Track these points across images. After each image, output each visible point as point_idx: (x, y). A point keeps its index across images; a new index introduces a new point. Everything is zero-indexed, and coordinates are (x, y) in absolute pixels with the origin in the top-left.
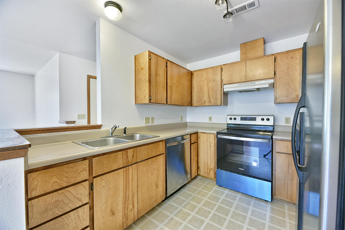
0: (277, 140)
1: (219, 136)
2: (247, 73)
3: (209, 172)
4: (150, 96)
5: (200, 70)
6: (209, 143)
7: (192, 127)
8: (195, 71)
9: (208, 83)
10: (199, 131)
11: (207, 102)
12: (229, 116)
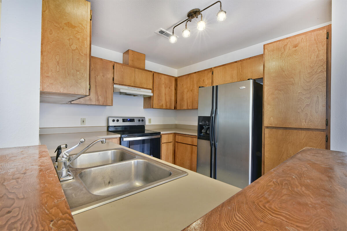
2: (136, 80)
11: (94, 101)
12: (111, 118)
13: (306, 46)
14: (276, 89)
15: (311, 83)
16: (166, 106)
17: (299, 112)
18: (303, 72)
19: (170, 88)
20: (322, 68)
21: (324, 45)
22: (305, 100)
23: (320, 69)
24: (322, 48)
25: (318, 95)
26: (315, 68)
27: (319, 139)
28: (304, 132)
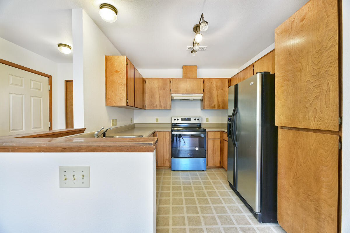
1: (173, 133)
2: (188, 87)
3: (165, 162)
4: (127, 99)
5: (152, 78)
6: (164, 139)
8: (147, 78)
9: (159, 91)
10: (156, 130)
11: (158, 106)
12: (173, 118)
13: (314, 16)
14: (285, 80)
15: (320, 65)
16: (219, 106)
17: (307, 107)
18: (311, 52)
19: (222, 89)
20: (333, 40)
21: (335, 6)
22: (313, 91)
23: (330, 43)
24: (332, 10)
25: (329, 81)
26: (324, 42)
27: (330, 145)
28: (313, 135)
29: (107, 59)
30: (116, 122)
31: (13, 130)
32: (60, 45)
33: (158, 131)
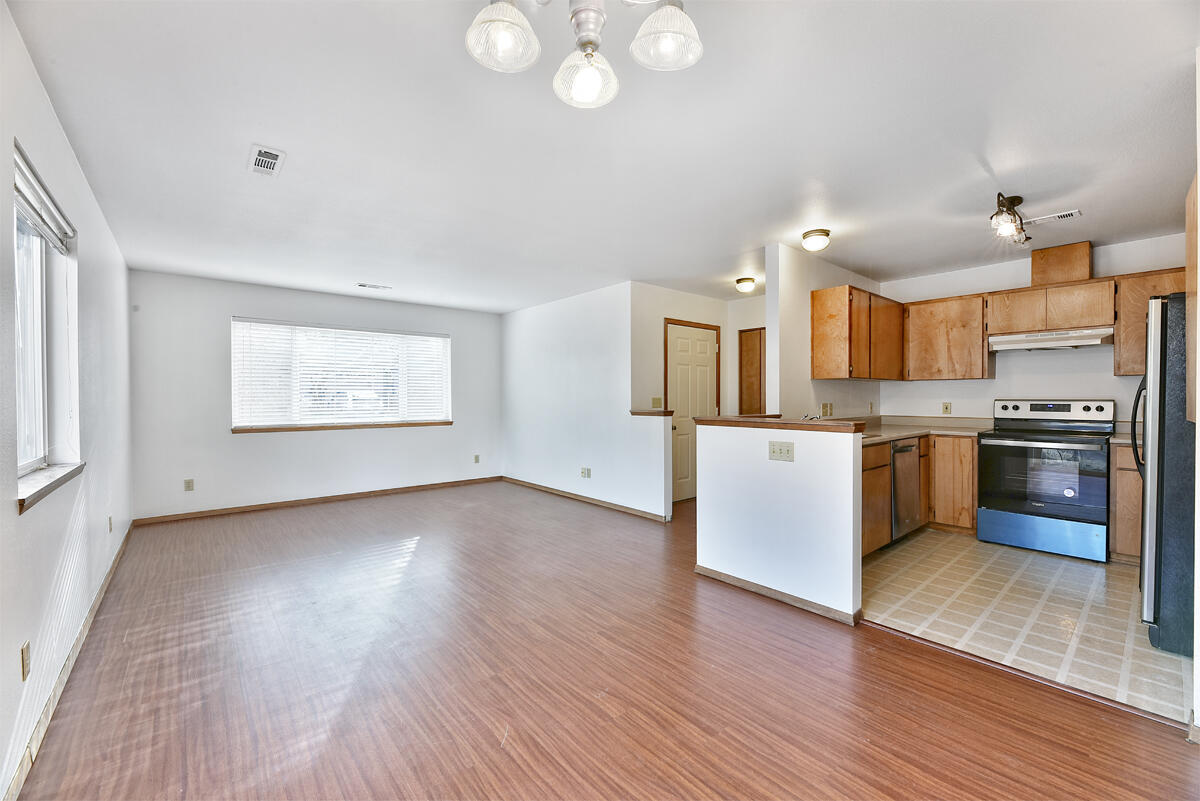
0: (1120, 445)
1: (984, 441)
2: (1049, 314)
3: (957, 515)
4: (850, 366)
5: (927, 302)
6: (957, 455)
7: (891, 426)
8: (913, 304)
9: (948, 331)
10: (932, 432)
12: (1000, 404)
29: (814, 296)
30: (831, 409)
31: (681, 417)
32: (739, 281)
33: (939, 436)
